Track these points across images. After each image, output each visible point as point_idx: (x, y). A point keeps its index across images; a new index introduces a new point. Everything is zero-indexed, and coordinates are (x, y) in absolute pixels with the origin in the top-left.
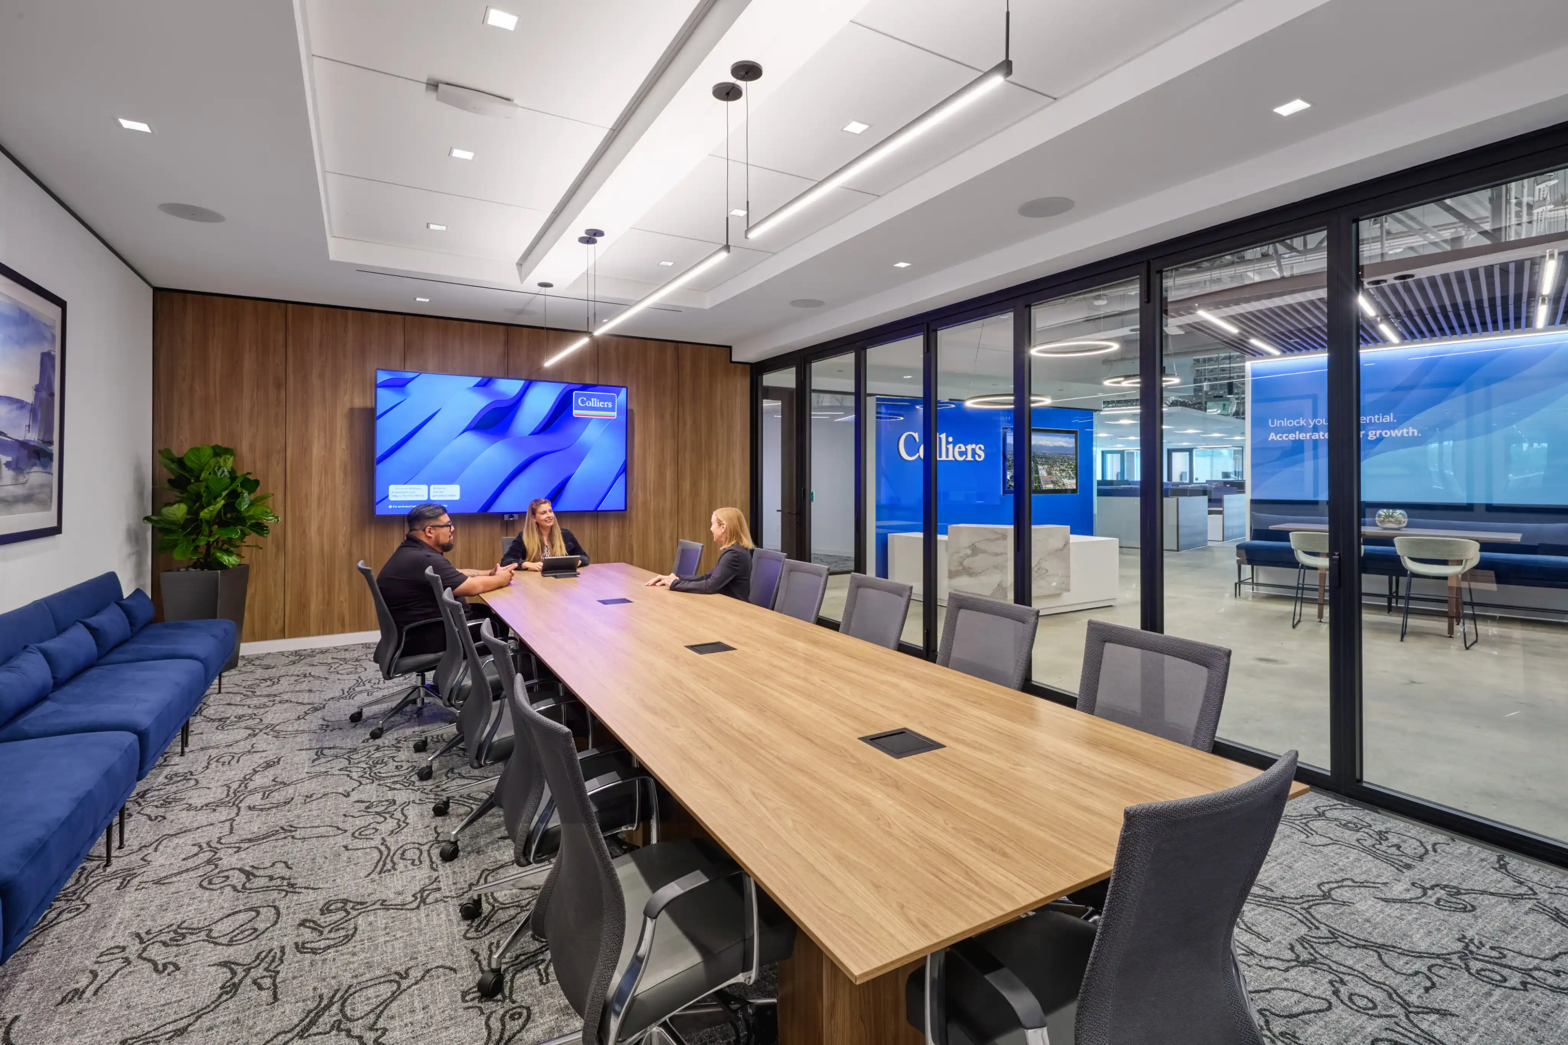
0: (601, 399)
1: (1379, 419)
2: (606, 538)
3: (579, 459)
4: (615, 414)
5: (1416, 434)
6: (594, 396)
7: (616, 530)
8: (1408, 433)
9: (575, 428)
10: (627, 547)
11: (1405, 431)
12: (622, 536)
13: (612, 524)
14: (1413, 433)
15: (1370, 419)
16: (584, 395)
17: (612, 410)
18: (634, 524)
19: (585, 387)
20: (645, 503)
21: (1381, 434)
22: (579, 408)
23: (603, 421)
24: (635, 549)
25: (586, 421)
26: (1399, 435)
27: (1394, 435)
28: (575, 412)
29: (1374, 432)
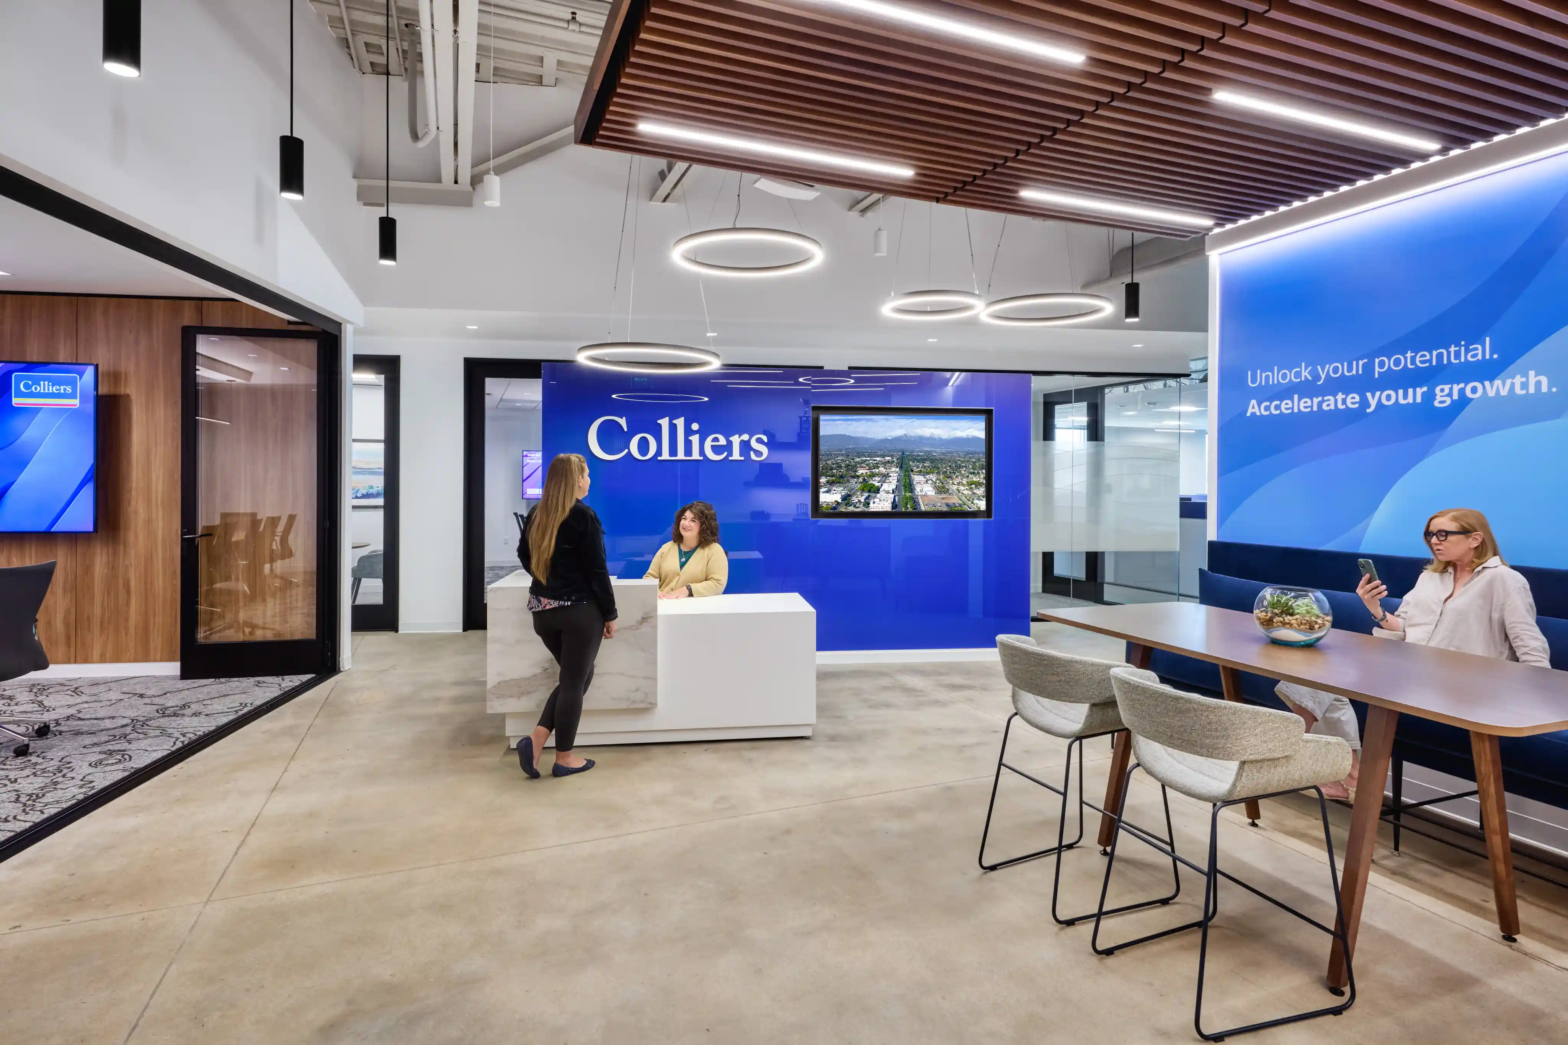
0: (55, 382)
1: (1457, 355)
2: (88, 569)
3: (22, 464)
4: (76, 402)
5: (1544, 389)
6: (44, 379)
7: (105, 557)
8: (1525, 386)
9: (17, 423)
10: (121, 581)
11: (1518, 380)
12: (113, 567)
13: (99, 551)
14: (1538, 384)
15: (1440, 356)
16: (29, 378)
17: (72, 396)
18: (133, 552)
19: (31, 366)
20: (149, 522)
21: (1462, 392)
22: (20, 395)
23: (59, 411)
24: (133, 584)
25: (33, 411)
26: (1504, 392)
27: (1491, 393)
28: (15, 401)
29: (1447, 388)
